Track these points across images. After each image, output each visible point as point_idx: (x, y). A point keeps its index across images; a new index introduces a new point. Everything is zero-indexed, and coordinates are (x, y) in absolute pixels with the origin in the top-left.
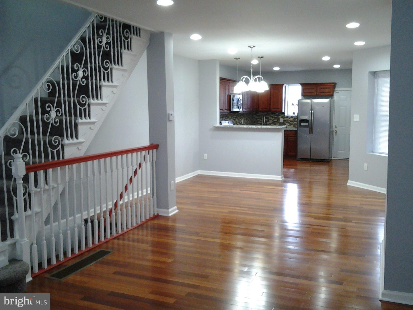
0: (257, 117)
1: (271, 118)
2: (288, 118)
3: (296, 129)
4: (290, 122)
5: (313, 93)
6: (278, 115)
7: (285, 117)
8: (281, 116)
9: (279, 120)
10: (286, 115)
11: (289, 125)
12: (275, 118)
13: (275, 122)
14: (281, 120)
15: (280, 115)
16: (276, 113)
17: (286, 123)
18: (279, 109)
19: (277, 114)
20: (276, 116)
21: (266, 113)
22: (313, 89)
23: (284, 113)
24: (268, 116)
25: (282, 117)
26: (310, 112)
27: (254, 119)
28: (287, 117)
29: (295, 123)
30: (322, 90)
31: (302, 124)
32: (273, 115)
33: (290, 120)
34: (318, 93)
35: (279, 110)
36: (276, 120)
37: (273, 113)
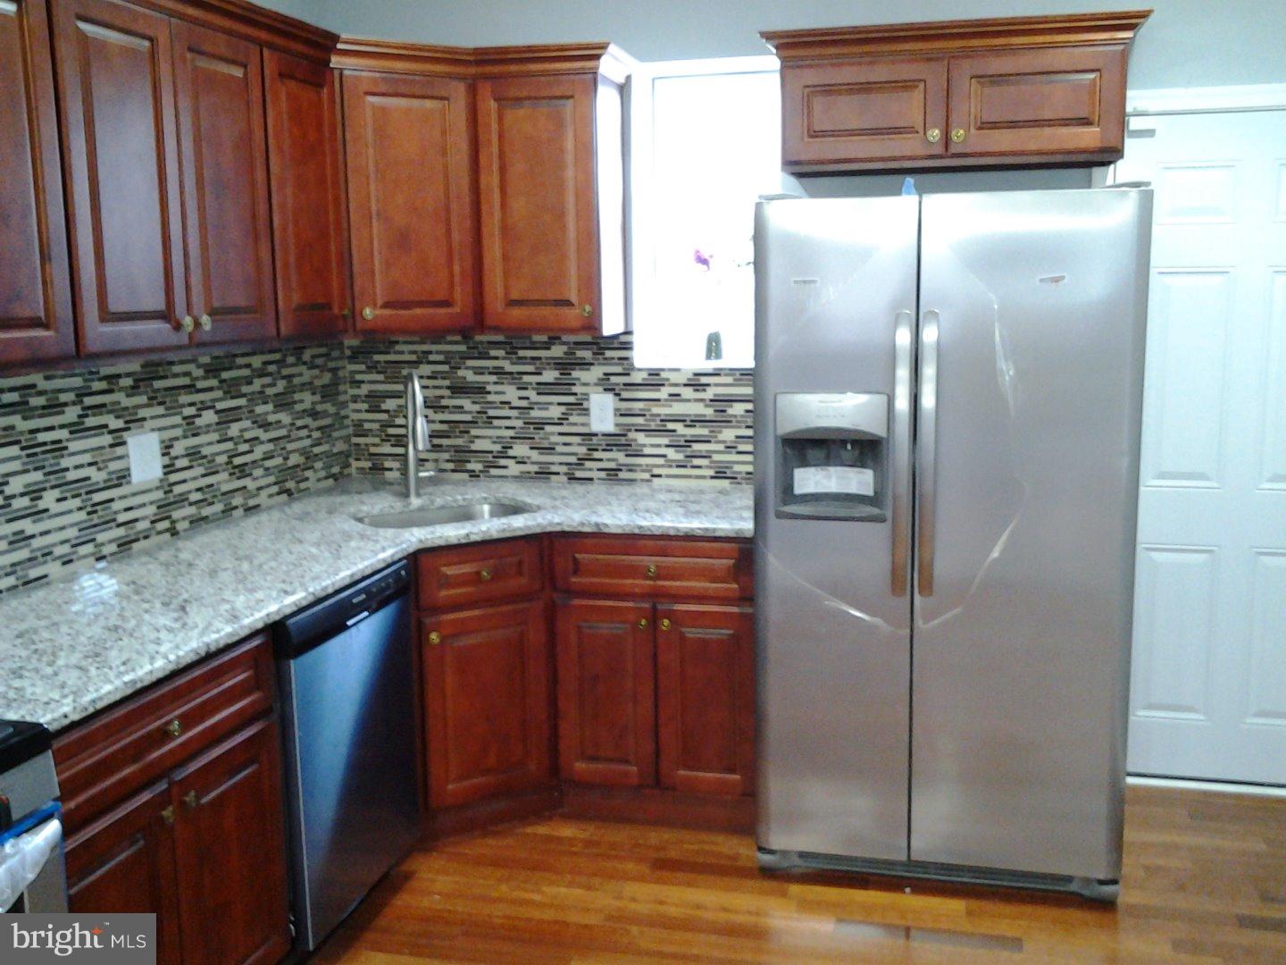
0: (373, 382)
1: (511, 393)
2: (663, 393)
3: (746, 525)
4: (679, 427)
5: (910, 130)
6: (565, 366)
7: (637, 378)
8: (597, 372)
9: (580, 407)
10: (644, 357)
11: (671, 453)
12: (543, 389)
13: (540, 425)
14: (602, 414)
15: (585, 365)
16: (553, 340)
17: (641, 438)
18: (568, 303)
19: (558, 351)
20: (550, 375)
21: (463, 348)
22: (907, 85)
23: (622, 343)
24: (479, 371)
25: (606, 385)
26: (903, 338)
27: (355, 399)
28: (655, 379)
29: (728, 434)
30: (1002, 102)
31: (810, 480)
32: (522, 360)
33: (677, 409)
34: (958, 134)
35: (566, 310)
36: (555, 412)
37: (516, 339)
